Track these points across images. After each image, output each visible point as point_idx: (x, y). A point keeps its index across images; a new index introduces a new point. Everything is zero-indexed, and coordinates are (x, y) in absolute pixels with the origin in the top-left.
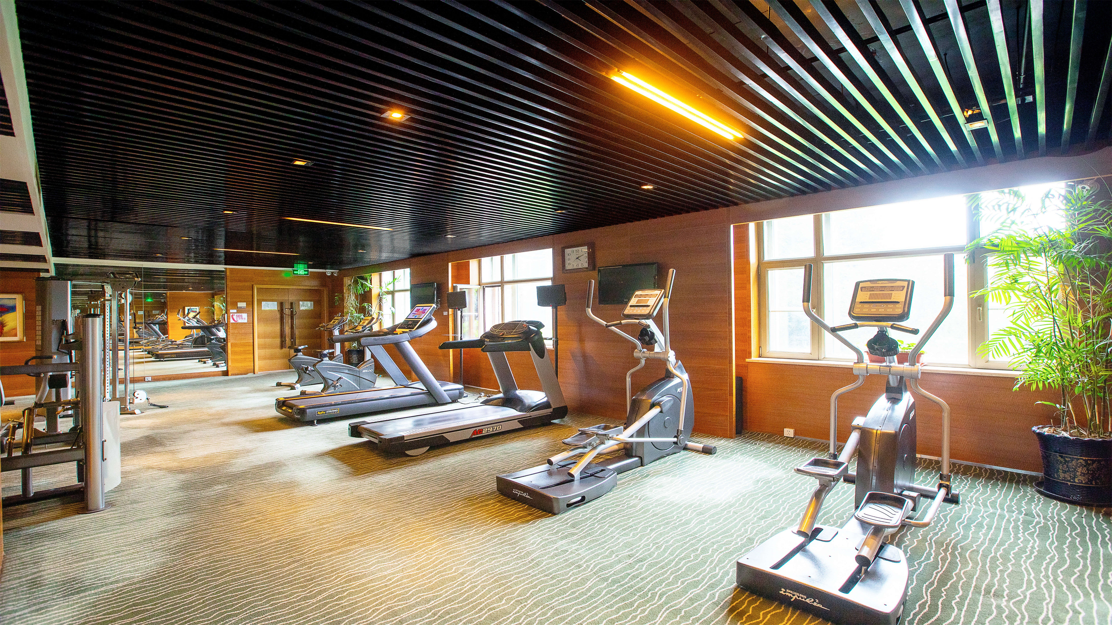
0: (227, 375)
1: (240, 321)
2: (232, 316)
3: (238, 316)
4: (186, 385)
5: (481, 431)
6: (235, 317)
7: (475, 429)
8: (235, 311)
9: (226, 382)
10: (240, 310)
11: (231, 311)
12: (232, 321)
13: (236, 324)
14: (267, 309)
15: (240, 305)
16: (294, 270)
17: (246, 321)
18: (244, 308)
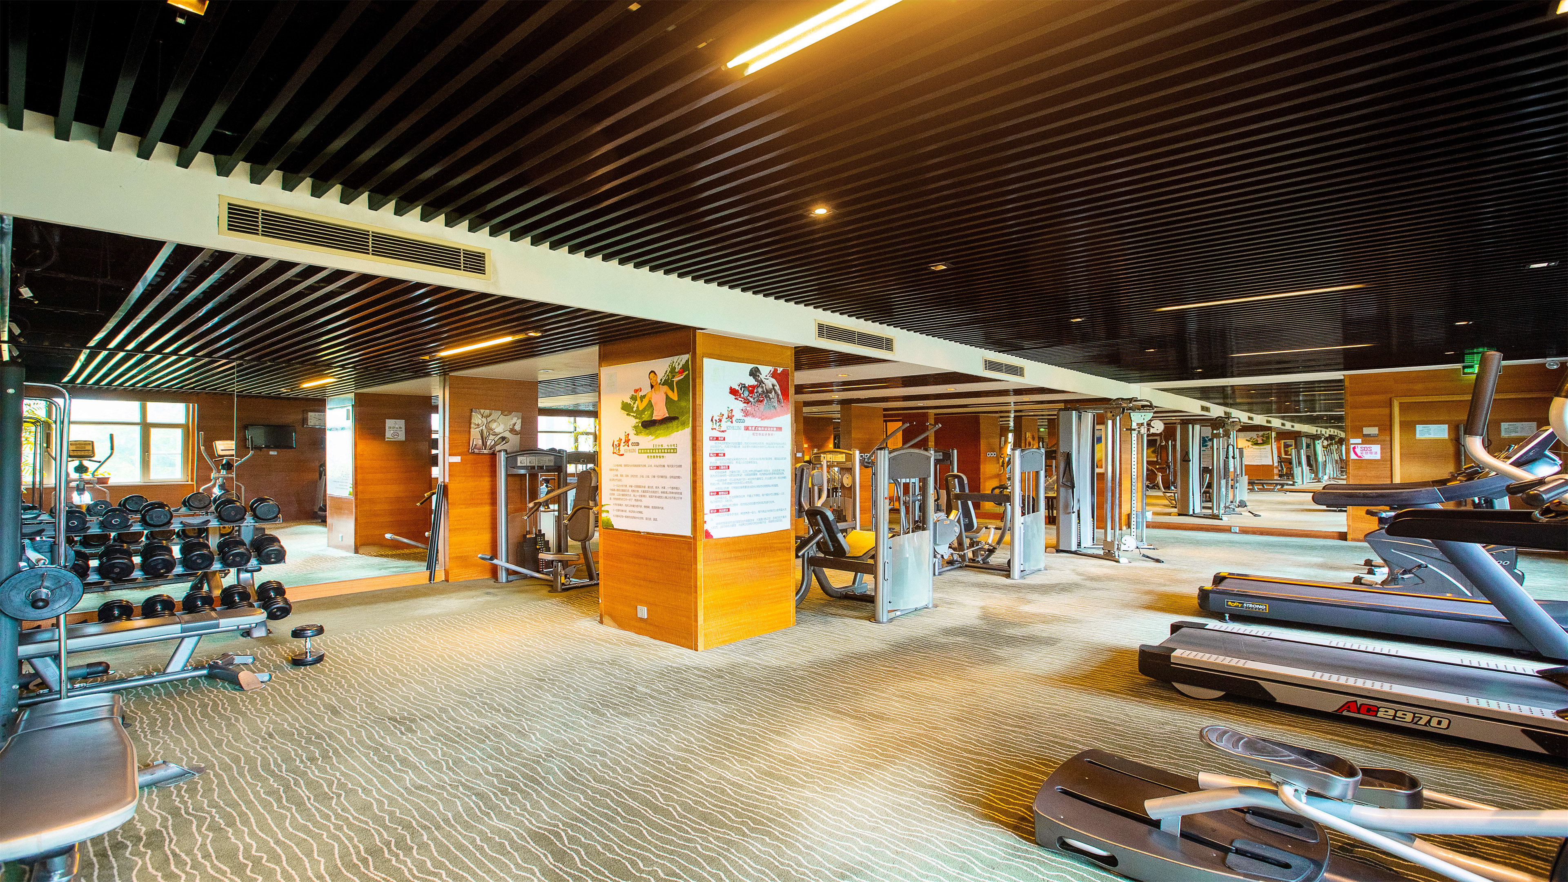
0: (1346, 540)
1: (1367, 457)
2: (1354, 448)
3: (1363, 449)
4: (1259, 544)
5: (1374, 710)
6: (1358, 451)
7: (1354, 698)
8: (1359, 441)
9: (1342, 548)
10: (1368, 440)
11: (1352, 441)
12: (1353, 456)
13: (1361, 462)
14: (1427, 436)
15: (1367, 431)
16: (1464, 367)
17: (1378, 457)
18: (1375, 436)
